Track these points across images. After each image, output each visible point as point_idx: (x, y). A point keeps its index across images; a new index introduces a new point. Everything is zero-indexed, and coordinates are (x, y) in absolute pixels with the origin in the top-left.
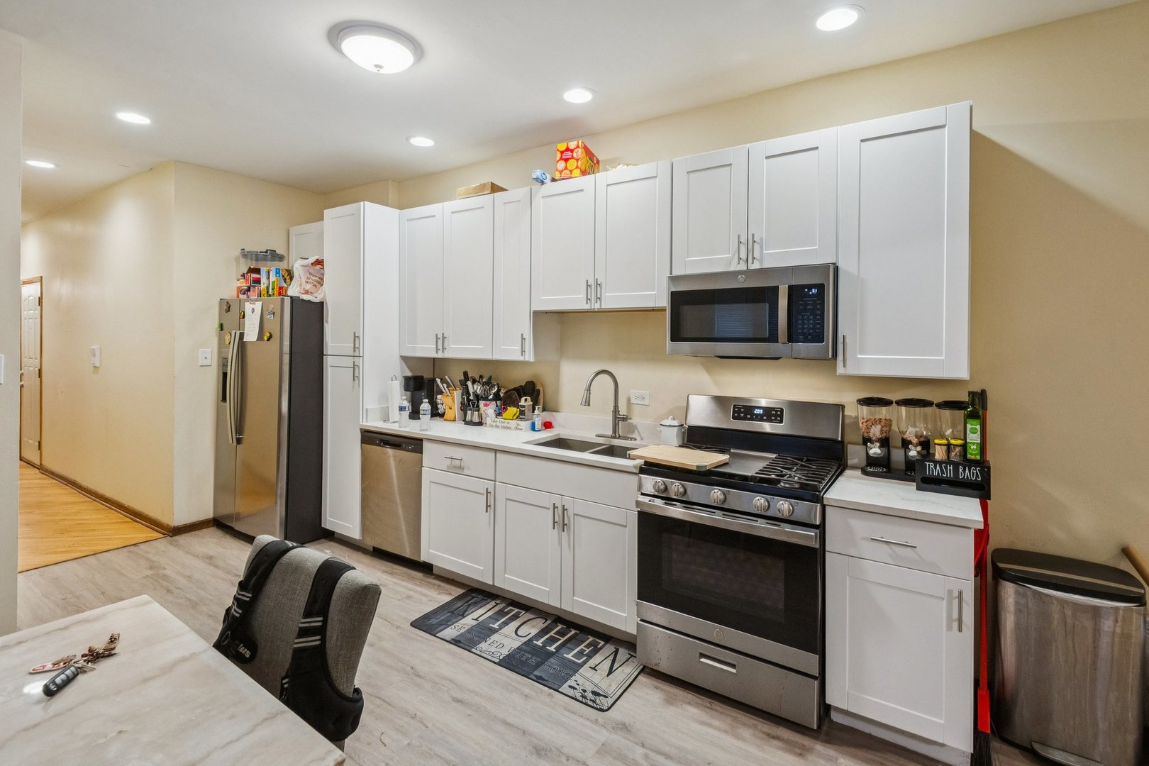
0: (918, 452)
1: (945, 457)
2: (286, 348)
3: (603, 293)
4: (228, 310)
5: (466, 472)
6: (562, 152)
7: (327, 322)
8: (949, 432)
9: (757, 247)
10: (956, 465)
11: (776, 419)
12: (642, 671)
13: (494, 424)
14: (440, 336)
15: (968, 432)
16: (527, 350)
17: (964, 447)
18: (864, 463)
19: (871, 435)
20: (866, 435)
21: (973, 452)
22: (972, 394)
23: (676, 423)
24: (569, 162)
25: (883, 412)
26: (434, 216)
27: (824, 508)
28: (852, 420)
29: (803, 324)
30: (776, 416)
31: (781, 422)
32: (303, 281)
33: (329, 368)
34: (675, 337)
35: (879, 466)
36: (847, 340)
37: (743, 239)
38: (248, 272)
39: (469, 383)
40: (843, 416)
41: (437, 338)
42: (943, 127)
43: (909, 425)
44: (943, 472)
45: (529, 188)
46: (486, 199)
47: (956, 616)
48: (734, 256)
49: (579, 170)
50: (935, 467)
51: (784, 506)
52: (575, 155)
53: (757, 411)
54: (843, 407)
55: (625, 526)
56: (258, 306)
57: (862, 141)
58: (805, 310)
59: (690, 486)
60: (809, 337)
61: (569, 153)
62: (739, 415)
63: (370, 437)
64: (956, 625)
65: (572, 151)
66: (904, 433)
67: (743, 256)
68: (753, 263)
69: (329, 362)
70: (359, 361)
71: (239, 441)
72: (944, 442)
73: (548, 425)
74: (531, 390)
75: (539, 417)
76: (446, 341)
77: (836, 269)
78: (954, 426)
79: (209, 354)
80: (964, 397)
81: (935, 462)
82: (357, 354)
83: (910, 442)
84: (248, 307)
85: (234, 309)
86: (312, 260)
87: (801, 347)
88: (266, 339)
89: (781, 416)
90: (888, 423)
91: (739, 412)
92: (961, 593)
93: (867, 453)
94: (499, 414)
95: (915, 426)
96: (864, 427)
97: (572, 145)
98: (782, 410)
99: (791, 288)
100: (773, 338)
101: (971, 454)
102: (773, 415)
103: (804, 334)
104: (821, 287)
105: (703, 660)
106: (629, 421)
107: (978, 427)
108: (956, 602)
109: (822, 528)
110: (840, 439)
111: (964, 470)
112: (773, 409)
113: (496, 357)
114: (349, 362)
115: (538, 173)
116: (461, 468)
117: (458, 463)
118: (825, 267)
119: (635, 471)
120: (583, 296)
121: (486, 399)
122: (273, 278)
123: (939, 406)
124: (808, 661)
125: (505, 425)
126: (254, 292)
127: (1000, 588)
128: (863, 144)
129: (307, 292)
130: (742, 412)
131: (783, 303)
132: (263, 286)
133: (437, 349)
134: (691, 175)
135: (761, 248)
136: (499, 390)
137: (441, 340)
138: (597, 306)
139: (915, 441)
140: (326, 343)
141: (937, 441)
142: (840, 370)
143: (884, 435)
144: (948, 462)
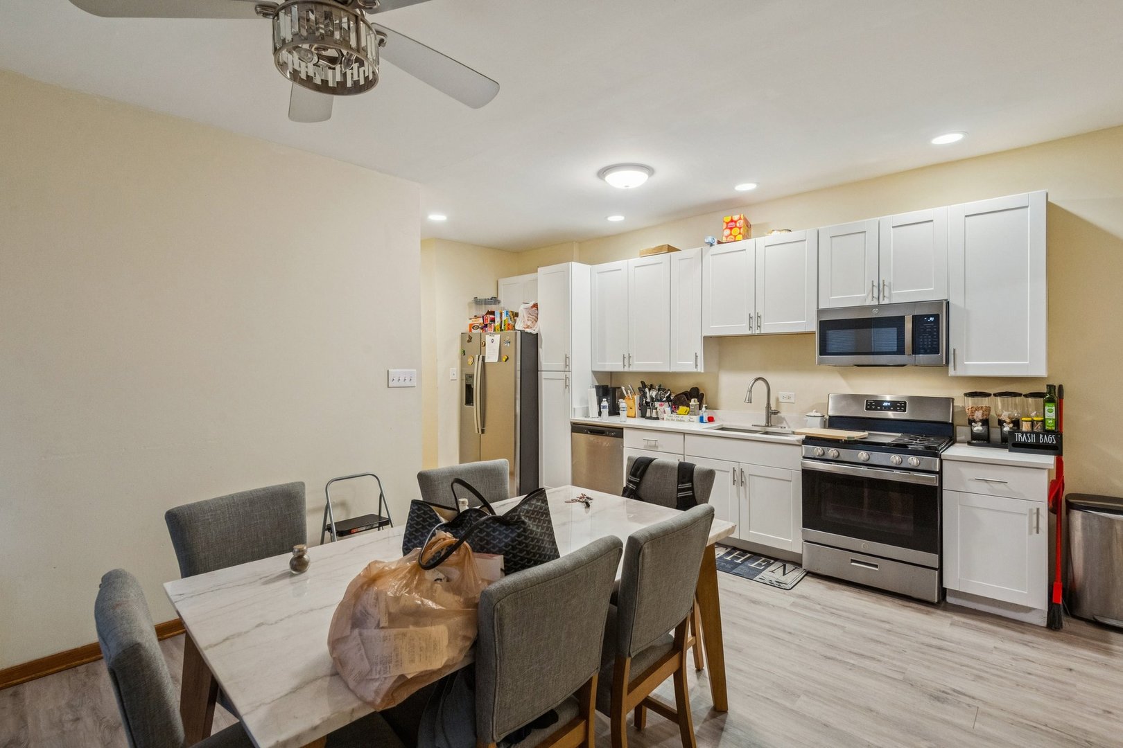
0: (1011, 428)
1: (1030, 429)
2: (519, 368)
3: (762, 323)
4: (470, 341)
5: (660, 449)
6: (727, 223)
7: (541, 347)
8: (1033, 414)
9: (886, 289)
10: (1037, 435)
11: (900, 409)
12: (806, 575)
13: (670, 418)
14: (626, 356)
15: (1046, 411)
16: (699, 364)
17: (1044, 422)
18: (969, 438)
19: (975, 417)
20: (971, 417)
21: (1050, 425)
22: (1050, 387)
23: (819, 414)
24: (733, 230)
25: (985, 402)
26: (620, 270)
27: (941, 461)
28: (960, 409)
29: (924, 341)
30: (901, 407)
31: (905, 411)
32: (526, 318)
33: (543, 381)
34: (823, 351)
35: (982, 440)
36: (957, 352)
37: (876, 284)
38: (486, 314)
39: (647, 390)
40: (953, 406)
41: (624, 358)
42: (1027, 207)
43: (1003, 410)
44: (1028, 439)
45: (700, 248)
46: (665, 257)
47: (1035, 524)
48: (868, 295)
49: (741, 236)
50: (1022, 436)
51: (913, 461)
52: (738, 225)
53: (885, 404)
54: (953, 399)
55: (791, 481)
56: (497, 337)
57: (966, 216)
58: (925, 332)
59: (843, 451)
60: (928, 351)
61: (733, 223)
62: (871, 407)
63: (577, 428)
64: (1035, 530)
65: (735, 222)
66: (999, 416)
67: (876, 295)
68: (884, 300)
69: (543, 376)
70: (569, 375)
71: (483, 431)
72: (1030, 419)
73: (711, 419)
74: (695, 393)
75: (705, 414)
76: (631, 359)
77: (948, 303)
78: (1037, 409)
79: (455, 373)
80: (1045, 390)
81: (1023, 433)
82: (567, 369)
83: (1004, 421)
84: (488, 338)
85: (476, 341)
86: (531, 304)
87: (922, 358)
88: (504, 360)
89: (905, 407)
90: (988, 409)
91: (871, 405)
92: (1038, 509)
93: (972, 430)
94: (672, 412)
95: (1008, 410)
96: (970, 412)
97: (735, 218)
98: (905, 403)
99: (914, 318)
100: (901, 351)
101: (1049, 426)
102: (898, 406)
103: (924, 349)
104: (937, 317)
105: (853, 564)
106: (779, 414)
107: (1054, 408)
108: (1035, 517)
109: (940, 473)
110: (951, 422)
111: (1043, 437)
112: (898, 402)
113: (673, 369)
114: (562, 375)
115: (709, 239)
116: (656, 446)
117: (653, 443)
118: (939, 303)
119: (798, 443)
120: (746, 324)
121: (661, 400)
122: (504, 318)
123: (1026, 396)
124: (930, 559)
125: (679, 419)
126: (491, 327)
127: (1070, 515)
128: (966, 218)
129: (528, 327)
130: (873, 405)
131: (908, 326)
132: (497, 323)
133: (624, 365)
134: (834, 239)
135: (890, 289)
136: (670, 395)
137: (627, 358)
138: (757, 332)
139: (1008, 421)
140: (541, 363)
141: (1024, 419)
142: (951, 372)
143: (985, 417)
144: (1032, 432)
